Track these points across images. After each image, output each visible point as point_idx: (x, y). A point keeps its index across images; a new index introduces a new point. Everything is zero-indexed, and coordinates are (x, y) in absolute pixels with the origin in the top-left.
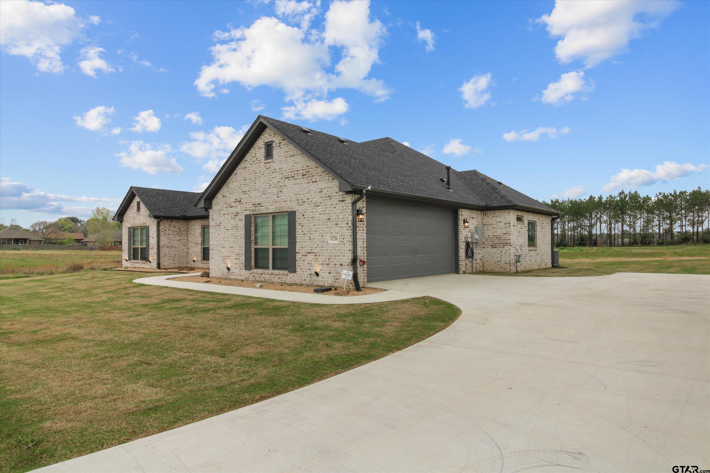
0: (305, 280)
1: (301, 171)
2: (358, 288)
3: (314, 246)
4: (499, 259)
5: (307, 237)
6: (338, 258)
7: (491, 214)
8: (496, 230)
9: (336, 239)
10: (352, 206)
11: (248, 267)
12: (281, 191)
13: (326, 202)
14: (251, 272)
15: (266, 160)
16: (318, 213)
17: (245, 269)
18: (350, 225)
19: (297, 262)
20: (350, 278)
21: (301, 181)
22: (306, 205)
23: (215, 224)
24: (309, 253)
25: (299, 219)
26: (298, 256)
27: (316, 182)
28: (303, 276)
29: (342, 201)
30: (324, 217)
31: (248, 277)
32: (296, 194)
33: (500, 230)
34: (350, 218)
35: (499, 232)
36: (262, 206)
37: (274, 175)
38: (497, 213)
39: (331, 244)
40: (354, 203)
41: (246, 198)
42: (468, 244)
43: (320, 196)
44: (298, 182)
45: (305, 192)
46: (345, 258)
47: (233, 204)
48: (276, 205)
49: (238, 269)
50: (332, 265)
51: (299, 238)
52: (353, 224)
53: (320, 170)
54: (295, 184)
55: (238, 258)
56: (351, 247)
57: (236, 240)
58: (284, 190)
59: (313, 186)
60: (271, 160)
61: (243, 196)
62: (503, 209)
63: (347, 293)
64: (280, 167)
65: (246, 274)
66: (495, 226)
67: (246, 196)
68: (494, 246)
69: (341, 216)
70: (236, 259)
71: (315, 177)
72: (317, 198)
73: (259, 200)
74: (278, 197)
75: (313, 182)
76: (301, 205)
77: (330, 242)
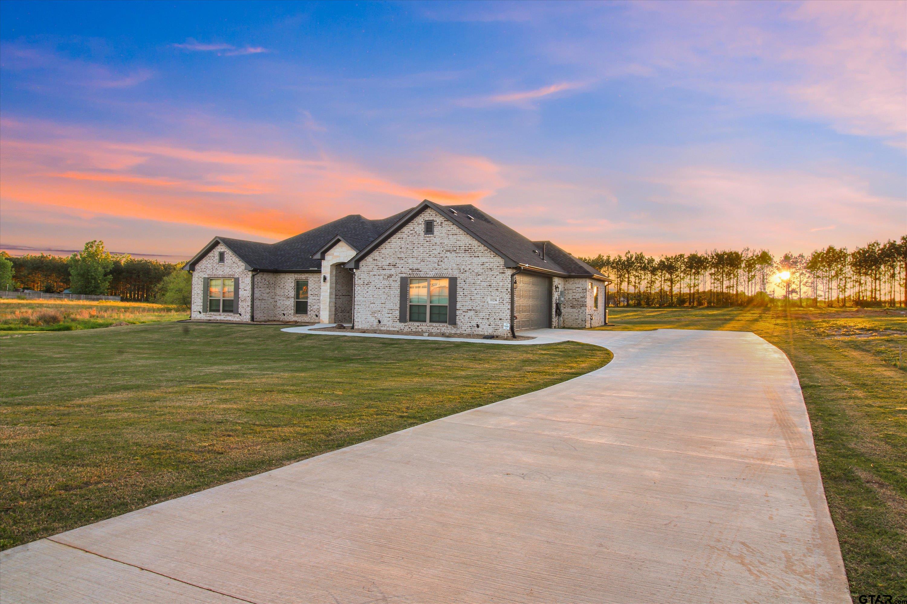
0: (465, 330)
1: (463, 247)
2: (514, 337)
3: (474, 305)
4: (577, 317)
5: (468, 298)
6: (497, 314)
7: (571, 281)
8: (575, 294)
9: (496, 300)
10: (511, 277)
11: (402, 319)
12: (441, 261)
13: (487, 273)
14: (406, 324)
15: (425, 234)
16: (480, 280)
17: (400, 322)
18: (509, 290)
19: (457, 317)
20: (508, 328)
21: (463, 255)
22: (467, 273)
23: (362, 283)
24: (470, 310)
25: (460, 284)
26: (458, 312)
27: (478, 257)
28: (463, 327)
29: (503, 273)
30: (485, 284)
31: (402, 328)
32: (458, 265)
33: (578, 294)
34: (510, 286)
35: (578, 296)
36: (420, 271)
37: (434, 247)
38: (577, 280)
39: (491, 304)
40: (512, 276)
41: (402, 264)
42: (557, 304)
43: (482, 268)
44: (459, 255)
45: (467, 264)
46: (504, 314)
47: (386, 267)
48: (436, 271)
49: (391, 322)
50: (492, 319)
51: (459, 299)
52: (511, 290)
53: (482, 248)
54: (457, 257)
55: (391, 312)
56: (509, 307)
57: (389, 298)
58: (445, 260)
59: (475, 260)
60: (432, 235)
61: (398, 261)
62: (581, 278)
63: (507, 339)
64: (441, 242)
65: (400, 326)
66: (574, 291)
67: (402, 262)
68: (573, 307)
69: (501, 284)
70: (388, 313)
71: (478, 253)
72: (479, 270)
73: (416, 266)
74: (438, 265)
75: (475, 257)
76: (462, 273)
77: (490, 302)
